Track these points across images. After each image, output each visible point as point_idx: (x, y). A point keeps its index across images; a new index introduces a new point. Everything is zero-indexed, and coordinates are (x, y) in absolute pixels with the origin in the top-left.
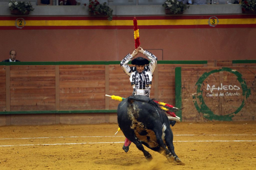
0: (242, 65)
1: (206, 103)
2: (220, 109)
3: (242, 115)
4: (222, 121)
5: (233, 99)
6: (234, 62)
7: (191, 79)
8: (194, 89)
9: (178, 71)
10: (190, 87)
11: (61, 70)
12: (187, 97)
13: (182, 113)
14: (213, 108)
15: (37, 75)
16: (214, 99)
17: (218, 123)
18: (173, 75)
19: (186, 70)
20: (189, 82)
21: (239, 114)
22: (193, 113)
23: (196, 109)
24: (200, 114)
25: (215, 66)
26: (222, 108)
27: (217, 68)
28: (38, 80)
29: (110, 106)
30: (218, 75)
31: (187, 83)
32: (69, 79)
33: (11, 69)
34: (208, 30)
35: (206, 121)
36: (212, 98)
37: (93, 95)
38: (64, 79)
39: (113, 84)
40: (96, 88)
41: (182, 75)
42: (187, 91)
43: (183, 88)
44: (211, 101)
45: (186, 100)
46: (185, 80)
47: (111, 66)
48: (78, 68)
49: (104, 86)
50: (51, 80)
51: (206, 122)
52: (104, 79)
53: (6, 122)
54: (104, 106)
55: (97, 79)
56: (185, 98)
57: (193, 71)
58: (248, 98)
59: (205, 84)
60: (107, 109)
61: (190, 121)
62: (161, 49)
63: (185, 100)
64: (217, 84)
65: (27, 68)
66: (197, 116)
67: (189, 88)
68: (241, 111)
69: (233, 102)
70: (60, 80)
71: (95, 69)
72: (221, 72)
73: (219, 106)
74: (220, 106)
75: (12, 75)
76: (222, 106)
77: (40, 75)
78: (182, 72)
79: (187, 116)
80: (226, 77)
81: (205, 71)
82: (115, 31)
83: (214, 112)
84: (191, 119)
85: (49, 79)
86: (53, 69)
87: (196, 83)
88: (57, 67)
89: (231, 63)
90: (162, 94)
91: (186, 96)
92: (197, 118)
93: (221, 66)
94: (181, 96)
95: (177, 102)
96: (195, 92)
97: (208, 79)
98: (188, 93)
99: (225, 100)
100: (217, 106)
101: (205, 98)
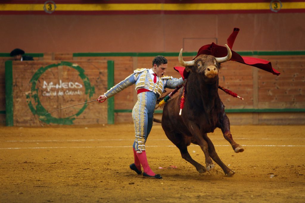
0: (84, 59)
1: (42, 104)
2: (59, 110)
3: (84, 118)
4: (61, 125)
5: (74, 99)
6: (75, 55)
7: (24, 75)
8: (28, 87)
9: (8, 65)
10: (24, 84)
12: (19, 96)
13: (14, 115)
14: (50, 110)
16: (52, 99)
17: (56, 127)
19: (18, 64)
20: (22, 78)
21: (81, 116)
22: (26, 116)
23: (30, 111)
24: (35, 116)
25: (53, 60)
27: (55, 62)
30: (56, 71)
31: (20, 80)
35: (42, 125)
36: (49, 97)
41: (13, 70)
42: (20, 89)
43: (14, 86)
44: (49, 101)
45: (19, 100)
46: (17, 76)
51: (42, 126)
56: (17, 98)
57: (26, 66)
58: (92, 97)
59: (41, 80)
61: (24, 125)
63: (18, 100)
64: (55, 80)
66: (32, 119)
67: (22, 86)
68: (84, 112)
69: (74, 102)
72: (60, 67)
73: (58, 106)
74: (59, 107)
76: (61, 107)
78: (13, 66)
79: (20, 119)
80: (66, 73)
81: (41, 66)
84: (25, 122)
87: (30, 80)
89: (72, 56)
91: (18, 94)
92: (32, 121)
93: (60, 59)
94: (12, 95)
95: (7, 102)
96: (29, 90)
97: (45, 75)
98: (21, 91)
99: (64, 100)
100: (55, 106)
101: (41, 97)
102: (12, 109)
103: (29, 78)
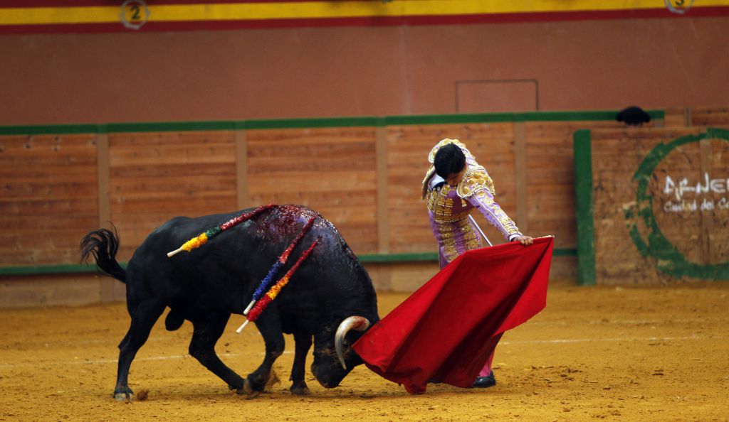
1: (662, 230)
2: (705, 246)
4: (710, 280)
7: (619, 163)
8: (629, 192)
9: (582, 141)
10: (618, 185)
11: (252, 143)
12: (608, 213)
13: (597, 259)
14: (682, 245)
15: (184, 160)
16: (687, 220)
17: (699, 286)
18: (570, 152)
19: (605, 137)
20: (615, 171)
22: (626, 260)
23: (634, 248)
24: (646, 261)
25: (688, 125)
26: (708, 244)
27: (693, 130)
28: (186, 174)
29: (392, 244)
30: (696, 151)
31: (608, 175)
32: (274, 169)
33: (111, 143)
34: (666, 23)
35: (665, 281)
36: (680, 215)
37: (344, 213)
38: (262, 169)
39: (398, 180)
40: (350, 194)
41: (593, 153)
42: (608, 197)
43: (596, 189)
44: (678, 225)
45: (608, 222)
46: (602, 167)
47: (391, 132)
48: (298, 136)
49: (373, 187)
50: (225, 174)
51: (664, 285)
52: (374, 167)
53: (101, 293)
54: (376, 245)
55: (353, 167)
56: (604, 218)
57: (624, 140)
59: (659, 174)
60: (384, 252)
61: (620, 281)
62: (532, 80)
63: (605, 221)
64: (694, 175)
65: (156, 140)
66: (640, 267)
67: (615, 189)
70: (249, 172)
71: (347, 139)
72: (705, 142)
73: (700, 237)
74: (704, 238)
75: (115, 162)
76: (708, 239)
77: (193, 160)
78: (593, 143)
79: (611, 267)
80: (719, 156)
81: (659, 140)
82: (402, 30)
83: (688, 255)
84: (623, 275)
85: (220, 170)
86: (229, 141)
87: (633, 174)
88: (241, 134)
90: (538, 207)
91: (606, 210)
92: (639, 273)
93: (705, 123)
94: (592, 210)
95: (580, 227)
96: (631, 200)
97: (669, 161)
98: (612, 202)
99: (716, 221)
100: (695, 237)
101: (661, 215)
102: (593, 245)
103: (630, 171)
